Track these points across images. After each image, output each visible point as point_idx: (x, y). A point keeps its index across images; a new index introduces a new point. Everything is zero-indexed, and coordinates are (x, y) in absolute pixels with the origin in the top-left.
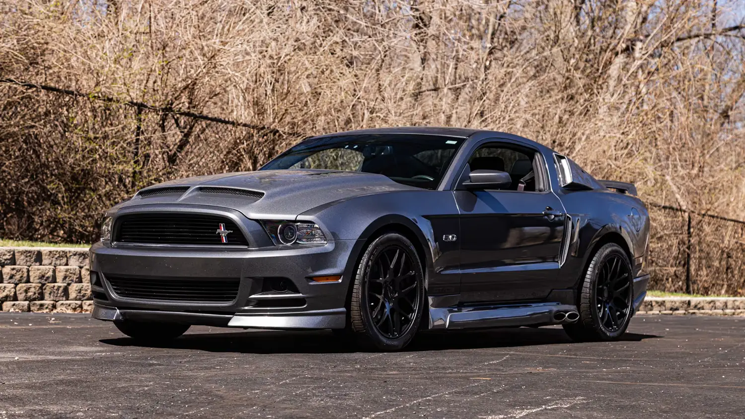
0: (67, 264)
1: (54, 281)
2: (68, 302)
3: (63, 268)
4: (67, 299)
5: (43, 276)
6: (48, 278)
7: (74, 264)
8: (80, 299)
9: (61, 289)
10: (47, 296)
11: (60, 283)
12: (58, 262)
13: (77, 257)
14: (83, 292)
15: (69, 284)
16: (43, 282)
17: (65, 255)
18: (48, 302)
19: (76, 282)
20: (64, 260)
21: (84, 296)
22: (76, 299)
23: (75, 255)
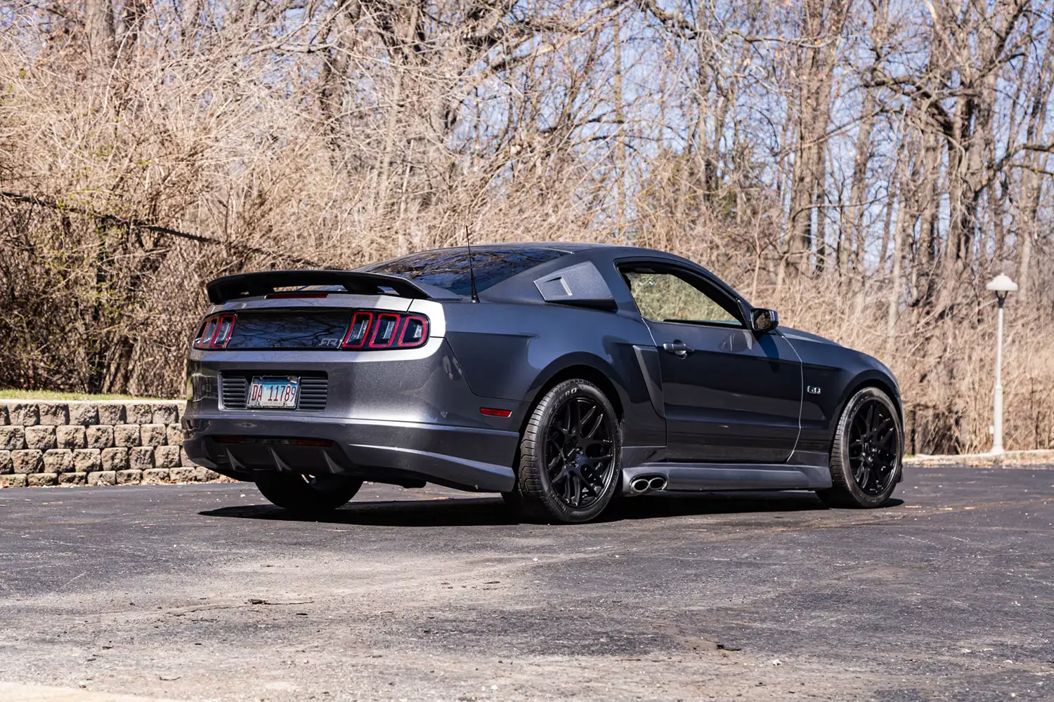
0: (151, 422)
1: (140, 445)
2: (156, 470)
3: (149, 426)
4: (154, 467)
5: (130, 438)
6: (135, 439)
7: (159, 421)
8: (167, 467)
9: (149, 453)
10: (132, 463)
11: (146, 447)
12: (143, 419)
13: (163, 411)
14: (171, 457)
15: (155, 447)
16: (129, 445)
17: (148, 411)
18: (135, 471)
19: (163, 445)
20: (149, 416)
21: (171, 462)
22: (163, 466)
23: (160, 409)
